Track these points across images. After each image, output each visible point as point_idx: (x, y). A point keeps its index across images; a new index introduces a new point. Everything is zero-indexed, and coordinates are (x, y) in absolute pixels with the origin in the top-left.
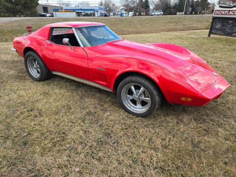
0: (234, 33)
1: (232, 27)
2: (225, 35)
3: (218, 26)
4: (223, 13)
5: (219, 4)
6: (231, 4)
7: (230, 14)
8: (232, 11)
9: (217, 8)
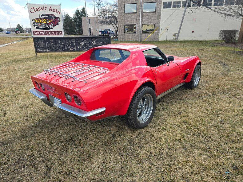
0: (59, 49)
1: (55, 44)
2: (52, 51)
3: (42, 45)
4: (43, 33)
5: (35, 25)
6: (47, 26)
7: (50, 34)
8: (50, 32)
9: (34, 29)
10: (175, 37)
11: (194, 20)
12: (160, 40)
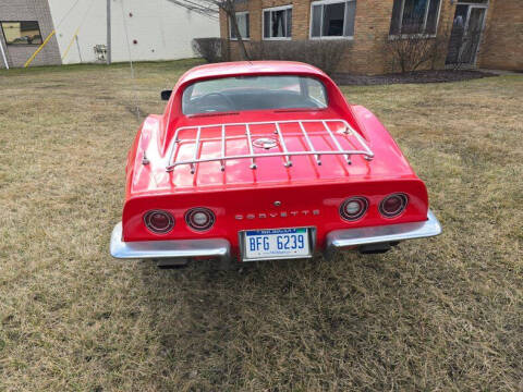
10: (100, 55)
11: (131, 15)
12: (65, 62)
